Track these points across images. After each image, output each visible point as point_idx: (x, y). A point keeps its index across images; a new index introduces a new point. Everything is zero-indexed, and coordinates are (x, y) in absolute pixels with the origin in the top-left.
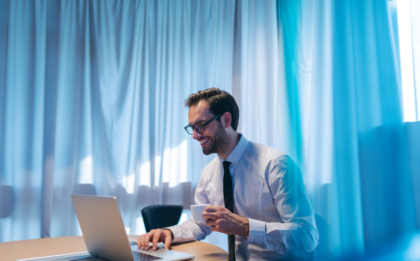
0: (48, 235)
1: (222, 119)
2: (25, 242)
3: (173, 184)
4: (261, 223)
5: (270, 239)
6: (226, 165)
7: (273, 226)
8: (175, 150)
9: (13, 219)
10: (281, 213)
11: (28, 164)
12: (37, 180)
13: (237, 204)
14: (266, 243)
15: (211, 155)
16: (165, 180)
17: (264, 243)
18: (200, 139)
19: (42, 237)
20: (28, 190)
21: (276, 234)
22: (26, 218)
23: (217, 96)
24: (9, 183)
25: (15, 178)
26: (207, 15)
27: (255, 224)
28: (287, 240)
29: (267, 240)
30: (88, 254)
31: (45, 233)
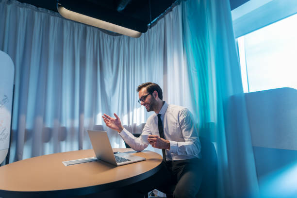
0: (82, 149)
1: (153, 94)
2: (72, 152)
3: (138, 124)
4: (175, 143)
5: (180, 150)
6: (159, 116)
7: (181, 144)
8: (139, 109)
9: (66, 141)
10: (184, 135)
11: (73, 117)
12: (76, 124)
13: (165, 134)
14: (178, 152)
15: (150, 112)
16: (134, 122)
17: (177, 152)
18: (144, 105)
19: (79, 150)
20: (72, 128)
21: (183, 147)
22: (72, 141)
23: (151, 85)
24: (64, 125)
25: (67, 123)
26: (151, 48)
27: (172, 143)
28: (188, 150)
29: (179, 151)
30: (96, 158)
31: (80, 148)
